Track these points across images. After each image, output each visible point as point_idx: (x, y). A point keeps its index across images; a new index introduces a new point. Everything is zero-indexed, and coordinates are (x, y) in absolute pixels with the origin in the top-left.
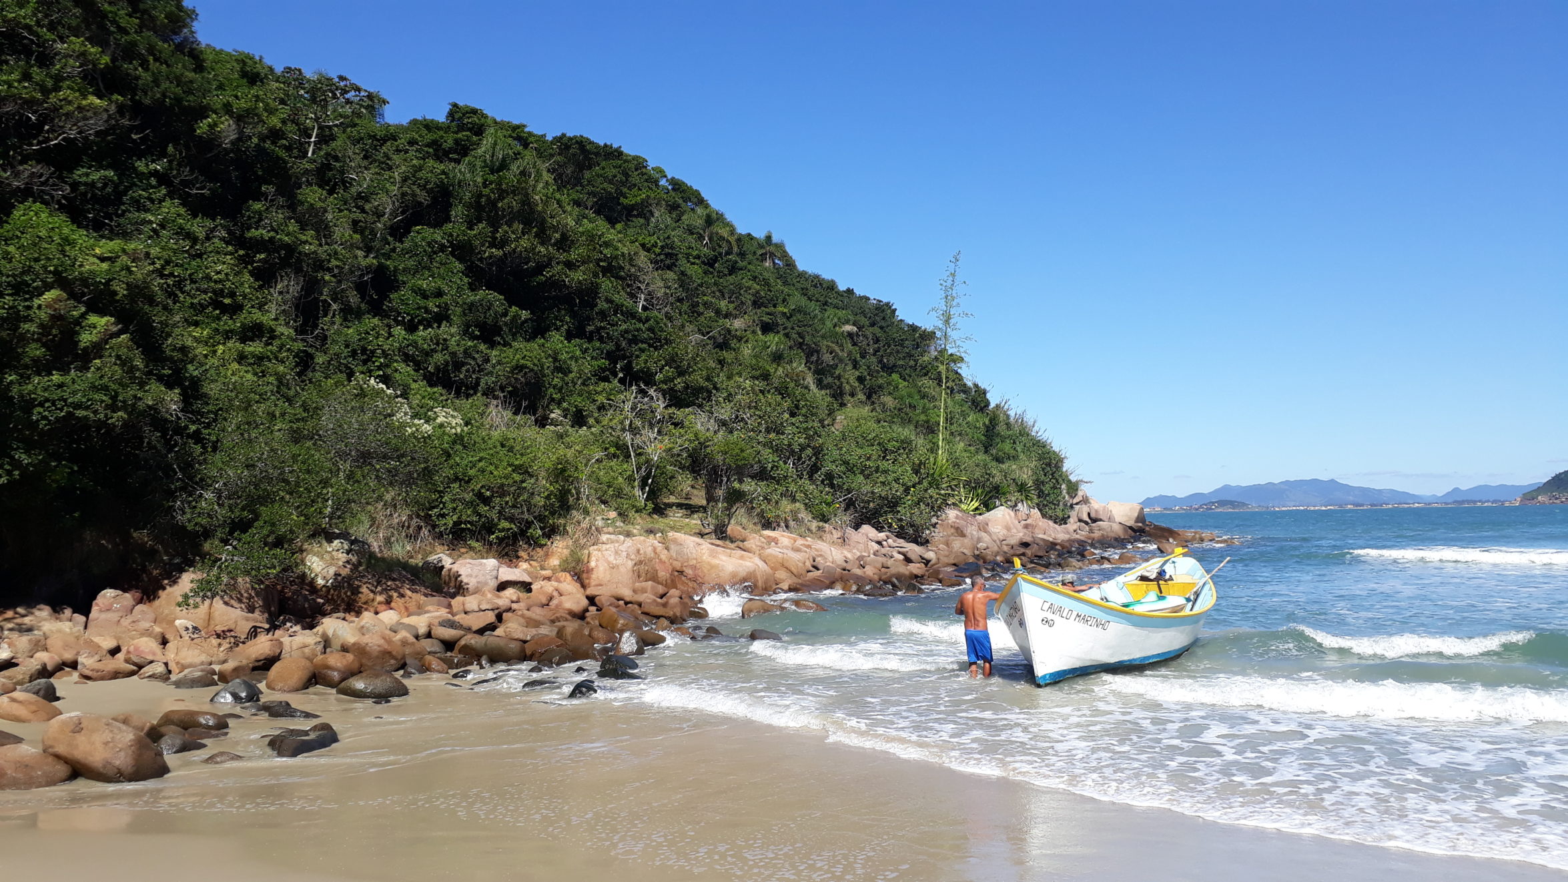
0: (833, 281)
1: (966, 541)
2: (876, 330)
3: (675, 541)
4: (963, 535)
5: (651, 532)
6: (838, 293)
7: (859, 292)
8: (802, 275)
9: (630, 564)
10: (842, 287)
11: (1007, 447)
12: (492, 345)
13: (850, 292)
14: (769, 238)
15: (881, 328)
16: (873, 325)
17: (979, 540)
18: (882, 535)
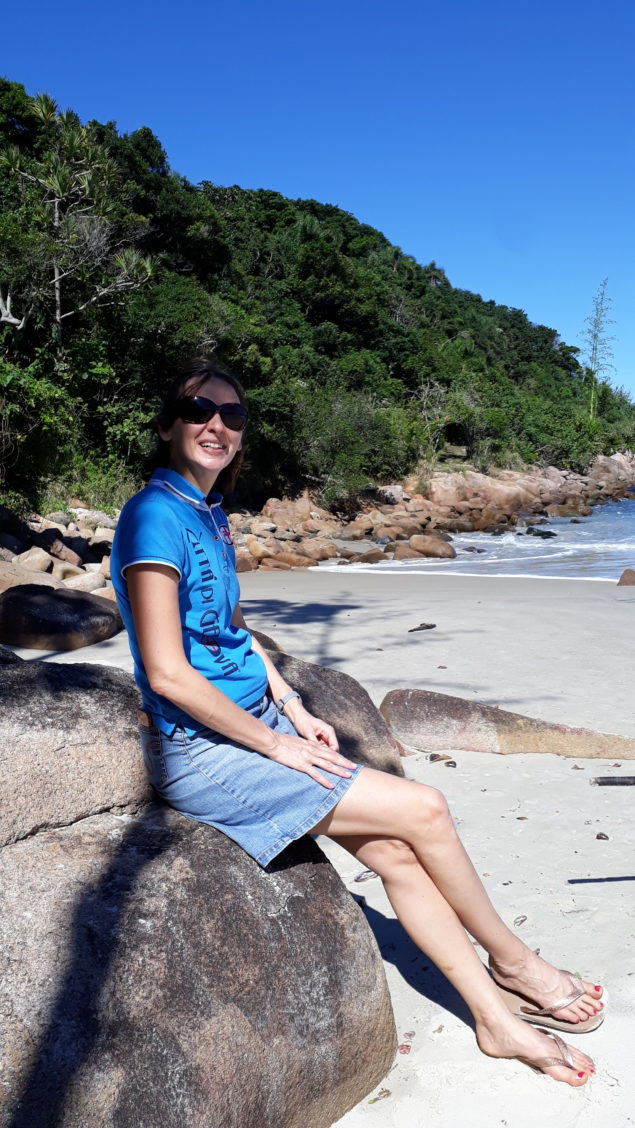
0: (479, 295)
1: (611, 475)
2: (515, 330)
3: (471, 476)
4: (609, 471)
5: (456, 470)
6: (483, 303)
7: (498, 303)
8: (456, 291)
9: (454, 489)
10: (486, 299)
11: (614, 412)
12: (332, 357)
13: (492, 303)
14: (433, 265)
15: (519, 329)
16: (512, 327)
17: (619, 474)
18: (565, 472)
